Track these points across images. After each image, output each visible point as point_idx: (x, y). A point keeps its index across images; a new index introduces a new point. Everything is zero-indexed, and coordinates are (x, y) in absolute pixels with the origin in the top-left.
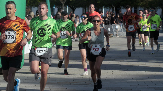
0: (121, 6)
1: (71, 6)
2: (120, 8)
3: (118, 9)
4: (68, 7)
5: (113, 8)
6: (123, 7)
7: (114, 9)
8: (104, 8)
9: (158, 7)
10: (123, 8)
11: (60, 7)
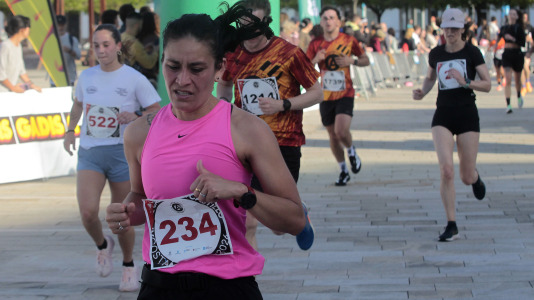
0: (488, 5)
1: (373, 6)
2: (488, 9)
3: (483, 11)
4: (364, 6)
7: (474, 11)
11: (348, 9)
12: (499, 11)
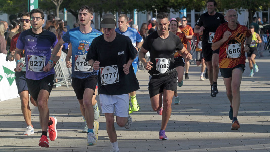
0: (168, 8)
1: (73, 10)
2: (168, 12)
4: (65, 11)
5: (155, 12)
6: (173, 10)
8: (136, 12)
9: (241, 9)
10: (173, 12)
12: (177, 14)
